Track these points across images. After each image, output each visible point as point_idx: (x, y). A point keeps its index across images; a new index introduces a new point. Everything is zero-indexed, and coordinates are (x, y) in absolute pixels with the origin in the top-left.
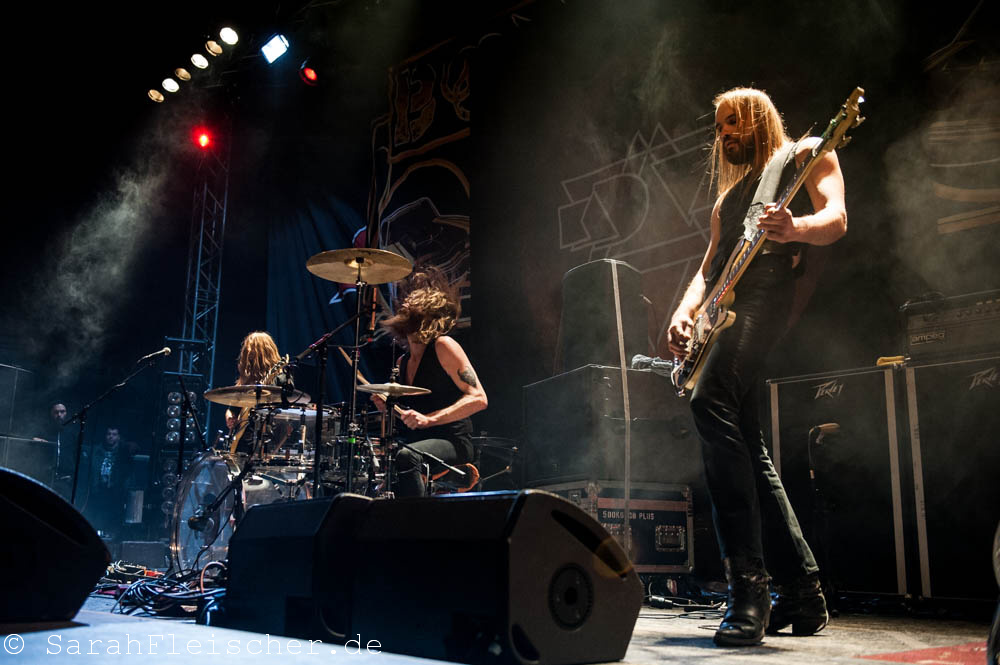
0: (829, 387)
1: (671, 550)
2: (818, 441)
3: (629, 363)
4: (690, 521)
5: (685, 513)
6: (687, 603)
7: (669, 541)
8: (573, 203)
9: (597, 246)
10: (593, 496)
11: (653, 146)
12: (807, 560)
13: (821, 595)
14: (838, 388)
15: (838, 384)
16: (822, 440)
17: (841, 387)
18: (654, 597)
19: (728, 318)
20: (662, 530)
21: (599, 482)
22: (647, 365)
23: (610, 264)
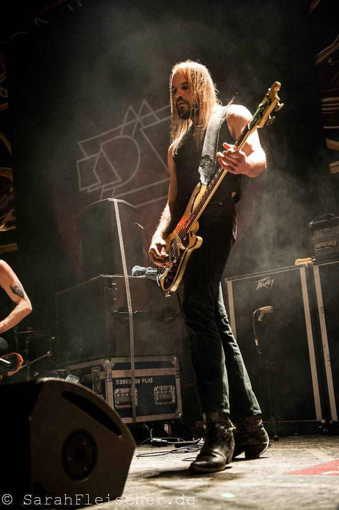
0: (265, 281)
1: (166, 403)
2: (259, 319)
3: (129, 272)
4: (178, 381)
5: (174, 375)
6: (177, 441)
7: (165, 397)
8: (87, 158)
9: (106, 188)
10: (109, 370)
11: (141, 116)
12: (254, 405)
13: (263, 429)
14: (271, 282)
15: (271, 279)
16: (262, 318)
17: (273, 281)
18: (154, 439)
19: (198, 242)
20: (159, 390)
21: (112, 359)
22: (143, 273)
23: (113, 202)
